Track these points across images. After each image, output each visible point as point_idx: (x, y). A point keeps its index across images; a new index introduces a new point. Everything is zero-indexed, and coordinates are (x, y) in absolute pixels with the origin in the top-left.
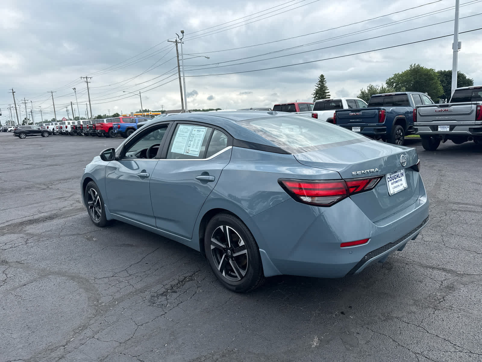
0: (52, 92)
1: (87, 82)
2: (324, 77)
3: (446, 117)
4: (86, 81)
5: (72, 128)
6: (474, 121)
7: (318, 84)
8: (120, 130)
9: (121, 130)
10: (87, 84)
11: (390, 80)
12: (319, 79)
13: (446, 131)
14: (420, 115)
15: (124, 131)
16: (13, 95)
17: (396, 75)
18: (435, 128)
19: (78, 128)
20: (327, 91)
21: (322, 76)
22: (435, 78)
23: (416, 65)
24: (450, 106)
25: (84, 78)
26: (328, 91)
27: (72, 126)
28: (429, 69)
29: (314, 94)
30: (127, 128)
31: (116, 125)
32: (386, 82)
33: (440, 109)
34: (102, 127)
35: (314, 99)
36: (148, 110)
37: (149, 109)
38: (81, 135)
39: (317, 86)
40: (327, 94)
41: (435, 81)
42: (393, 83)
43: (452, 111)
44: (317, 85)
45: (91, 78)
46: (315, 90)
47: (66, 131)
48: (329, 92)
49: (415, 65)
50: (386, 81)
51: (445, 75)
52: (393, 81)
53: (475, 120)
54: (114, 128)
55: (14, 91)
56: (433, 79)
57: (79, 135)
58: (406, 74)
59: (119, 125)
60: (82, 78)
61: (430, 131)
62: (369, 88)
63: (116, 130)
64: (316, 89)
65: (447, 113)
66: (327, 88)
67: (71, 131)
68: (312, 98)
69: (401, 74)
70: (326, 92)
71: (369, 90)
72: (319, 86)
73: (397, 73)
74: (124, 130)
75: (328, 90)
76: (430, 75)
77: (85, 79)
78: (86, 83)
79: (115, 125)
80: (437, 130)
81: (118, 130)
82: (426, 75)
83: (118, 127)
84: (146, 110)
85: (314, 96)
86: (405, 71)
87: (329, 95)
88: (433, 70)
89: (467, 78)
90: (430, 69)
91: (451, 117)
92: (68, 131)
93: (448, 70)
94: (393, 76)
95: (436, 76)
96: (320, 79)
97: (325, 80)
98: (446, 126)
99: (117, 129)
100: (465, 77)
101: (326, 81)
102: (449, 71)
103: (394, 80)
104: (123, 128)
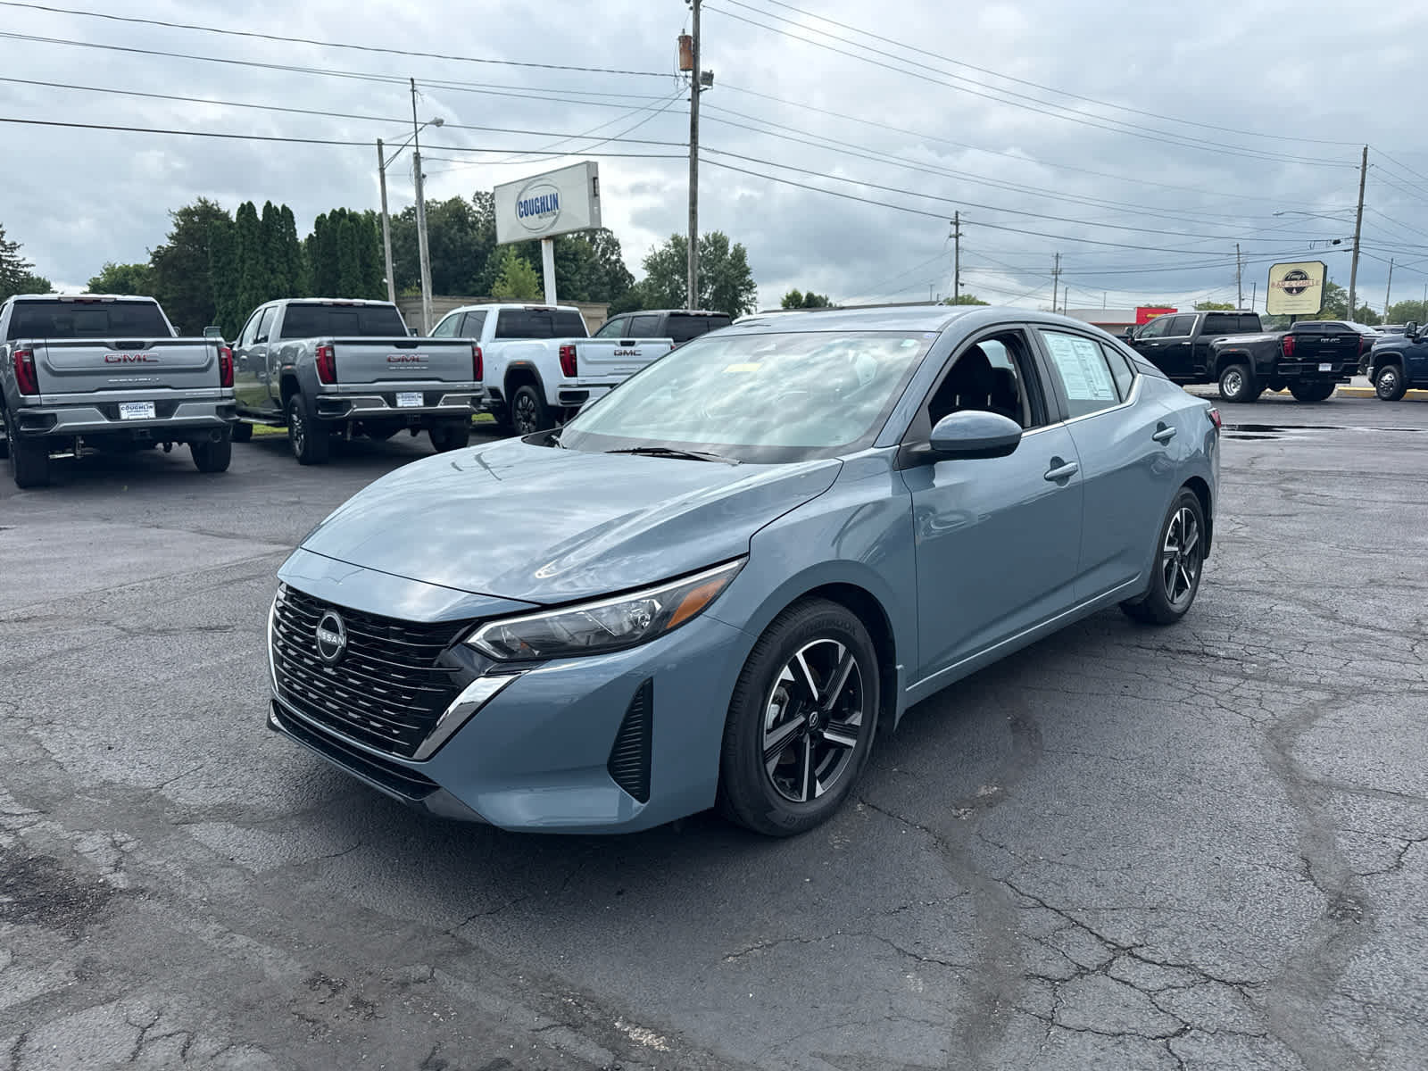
3: (143, 379)
6: (219, 389)
13: (146, 417)
14: (54, 374)
18: (111, 410)
24: (151, 347)
33: (120, 354)
43: (156, 361)
53: (219, 385)
61: (100, 419)
65: (142, 366)
80: (118, 417)
91: (158, 378)
98: (144, 403)
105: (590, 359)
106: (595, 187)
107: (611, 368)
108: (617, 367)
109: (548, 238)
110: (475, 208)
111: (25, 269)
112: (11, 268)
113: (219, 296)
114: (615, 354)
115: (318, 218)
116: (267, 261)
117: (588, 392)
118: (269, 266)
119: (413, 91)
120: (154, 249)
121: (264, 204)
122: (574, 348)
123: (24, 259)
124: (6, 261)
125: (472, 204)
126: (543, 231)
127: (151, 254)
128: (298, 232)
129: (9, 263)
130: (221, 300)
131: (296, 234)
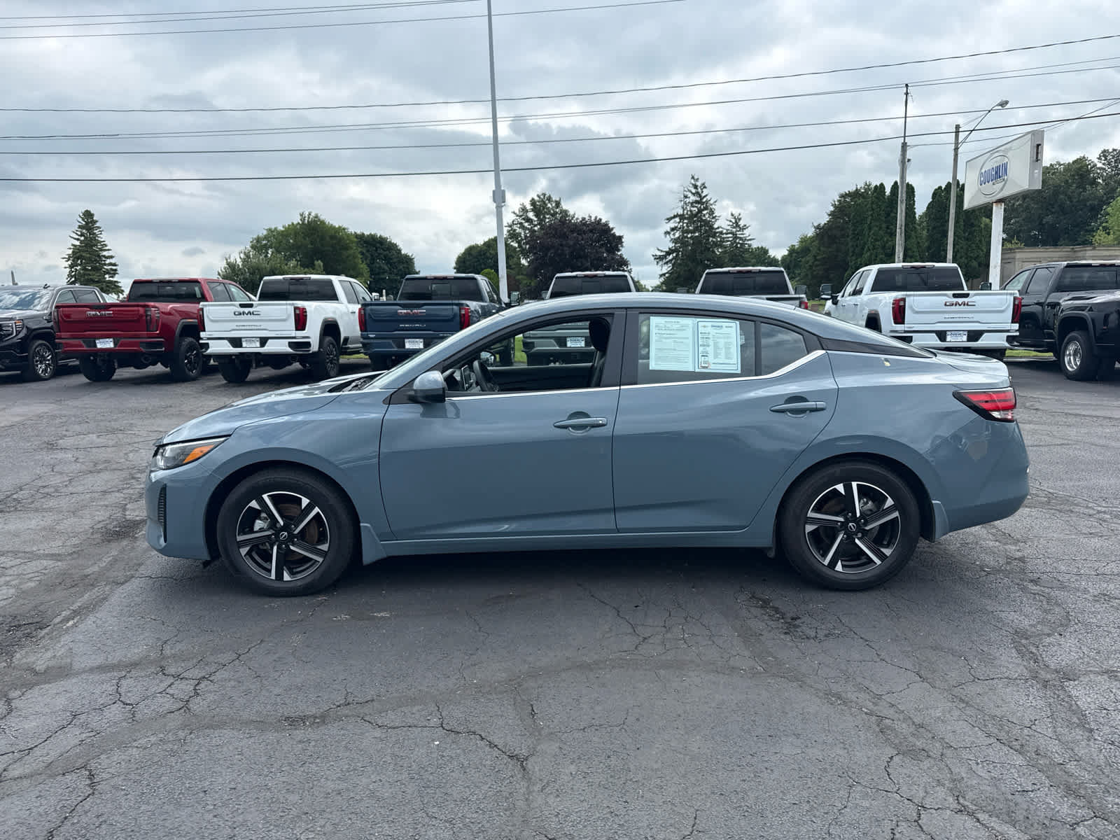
2: (95, 219)
7: (79, 233)
11: (258, 240)
12: (80, 220)
17: (272, 232)
20: (105, 253)
21: (88, 215)
22: (351, 245)
23: (313, 214)
26: (110, 255)
28: (337, 226)
29: (67, 257)
32: (251, 244)
35: (68, 270)
39: (78, 239)
40: (108, 261)
41: (351, 252)
42: (266, 247)
44: (77, 237)
46: (70, 249)
48: (111, 257)
49: (310, 214)
50: (251, 242)
51: (365, 242)
52: (266, 244)
56: (347, 248)
58: (291, 231)
61: (555, 346)
62: (242, 256)
64: (73, 245)
66: (106, 245)
68: (65, 268)
69: (283, 231)
70: (104, 256)
71: (244, 261)
72: (82, 238)
73: (273, 227)
75: (109, 250)
76: (340, 240)
80: (565, 345)
82: (332, 237)
85: (69, 263)
86: (289, 225)
87: (115, 265)
88: (344, 229)
89: (403, 252)
90: (340, 227)
93: (368, 233)
94: (265, 233)
95: (352, 242)
96: (83, 220)
97: (97, 225)
100: (400, 250)
101: (99, 228)
102: (370, 234)
103: (268, 241)
105: (917, 310)
106: (1037, 153)
107: (941, 317)
108: (947, 316)
109: (999, 201)
110: (1099, 165)
111: (749, 242)
112: (741, 242)
113: (853, 255)
114: (946, 305)
115: (936, 190)
116: (888, 228)
117: (912, 337)
118: (889, 230)
119: (907, 94)
120: (816, 224)
121: (892, 184)
122: (904, 300)
123: (749, 235)
124: (739, 238)
125: (1096, 161)
126: (993, 196)
127: (815, 227)
128: (916, 203)
129: (741, 239)
130: (854, 258)
131: (914, 204)
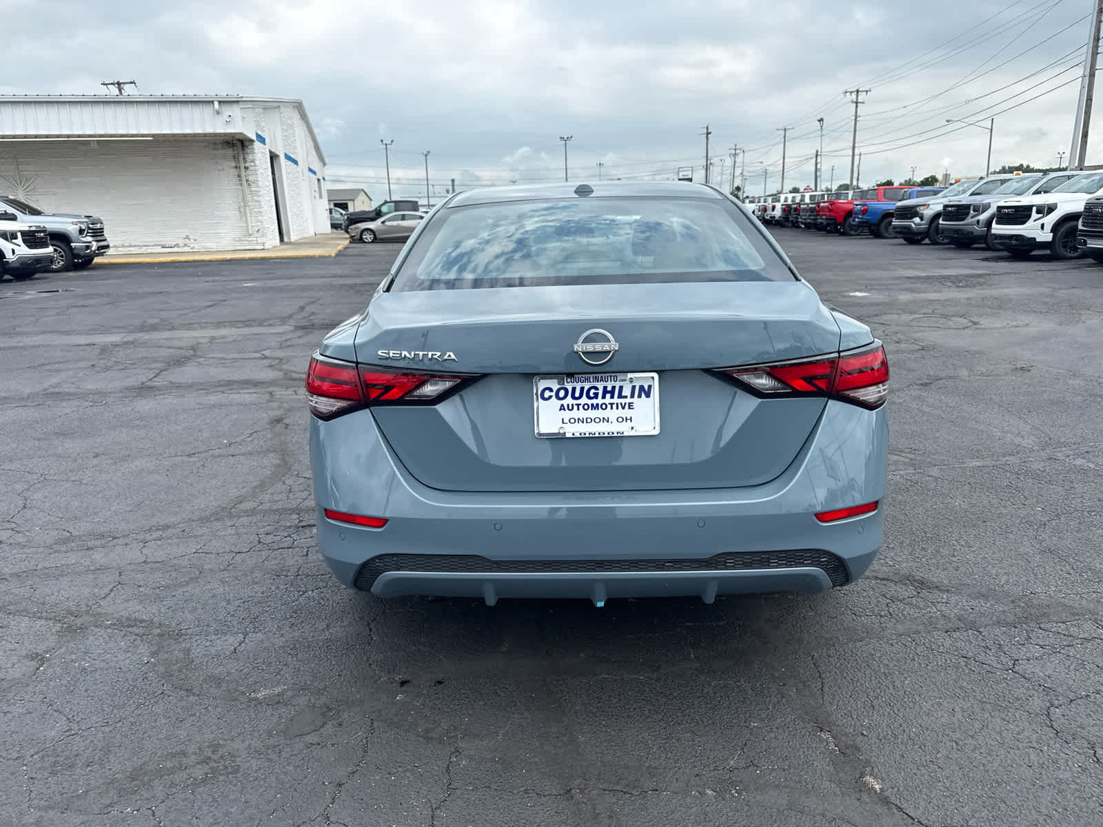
0: (785, 130)
1: (857, 103)
4: (855, 100)
5: (784, 210)
8: (865, 217)
9: (868, 218)
10: (857, 107)
15: (876, 222)
16: (707, 138)
19: (792, 211)
25: (851, 92)
27: (784, 207)
30: (884, 213)
31: (859, 207)
34: (830, 210)
36: (1028, 166)
37: (1030, 165)
38: (799, 227)
45: (867, 91)
47: (771, 217)
54: (856, 213)
55: (709, 131)
57: (795, 225)
59: (866, 207)
60: (848, 94)
63: (858, 218)
67: (780, 217)
74: (876, 219)
77: (854, 96)
78: (855, 105)
79: (857, 205)
81: (862, 219)
83: (863, 211)
84: (1022, 165)
92: (774, 217)
99: (860, 216)
104: (874, 212)
